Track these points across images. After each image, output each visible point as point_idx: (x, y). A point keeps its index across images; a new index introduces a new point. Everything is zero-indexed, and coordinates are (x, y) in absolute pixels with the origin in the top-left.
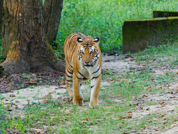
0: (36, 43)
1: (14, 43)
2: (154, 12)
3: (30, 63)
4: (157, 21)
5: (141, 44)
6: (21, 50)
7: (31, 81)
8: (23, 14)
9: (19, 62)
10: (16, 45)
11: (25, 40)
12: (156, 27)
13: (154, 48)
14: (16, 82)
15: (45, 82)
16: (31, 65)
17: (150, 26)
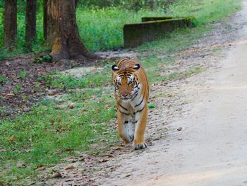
0: (72, 39)
1: (57, 39)
2: (142, 18)
3: (69, 53)
4: (149, 24)
5: (137, 41)
6: (63, 44)
7: (74, 65)
8: (63, 19)
9: (61, 53)
10: (58, 41)
11: (65, 37)
12: (148, 28)
13: (148, 44)
14: (66, 64)
15: (84, 65)
16: (69, 55)
17: (144, 27)
